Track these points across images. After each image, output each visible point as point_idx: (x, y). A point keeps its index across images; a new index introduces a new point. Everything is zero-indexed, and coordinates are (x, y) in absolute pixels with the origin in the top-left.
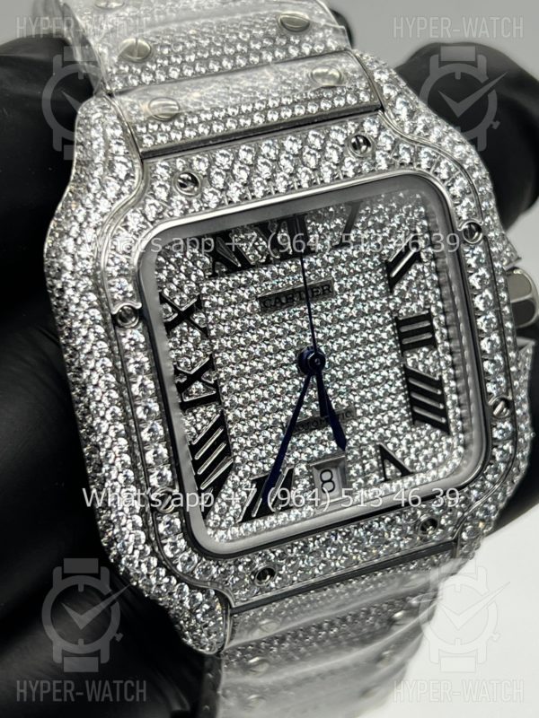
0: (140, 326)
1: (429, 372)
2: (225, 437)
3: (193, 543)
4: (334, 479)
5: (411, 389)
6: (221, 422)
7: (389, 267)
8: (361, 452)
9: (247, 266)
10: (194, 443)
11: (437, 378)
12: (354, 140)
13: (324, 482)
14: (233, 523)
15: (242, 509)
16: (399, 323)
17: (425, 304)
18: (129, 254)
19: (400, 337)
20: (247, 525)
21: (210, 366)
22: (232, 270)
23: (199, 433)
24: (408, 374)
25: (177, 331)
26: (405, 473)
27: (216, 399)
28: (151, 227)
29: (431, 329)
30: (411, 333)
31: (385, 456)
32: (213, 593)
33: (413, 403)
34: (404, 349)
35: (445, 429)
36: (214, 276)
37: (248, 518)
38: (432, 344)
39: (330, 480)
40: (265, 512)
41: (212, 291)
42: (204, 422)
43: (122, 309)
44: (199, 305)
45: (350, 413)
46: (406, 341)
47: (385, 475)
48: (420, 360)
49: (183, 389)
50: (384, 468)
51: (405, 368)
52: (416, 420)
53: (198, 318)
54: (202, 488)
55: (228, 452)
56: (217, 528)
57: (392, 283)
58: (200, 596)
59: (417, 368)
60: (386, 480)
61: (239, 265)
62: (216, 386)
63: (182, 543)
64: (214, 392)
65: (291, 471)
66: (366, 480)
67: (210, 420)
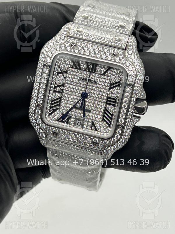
0: (49, 69)
1: (111, 111)
2: (60, 102)
3: (41, 118)
4: (81, 123)
5: (105, 113)
6: (61, 98)
7: (111, 84)
8: (88, 120)
9: (80, 69)
10: (53, 99)
11: (112, 114)
12: (114, 54)
13: (78, 123)
14: (54, 120)
15: (58, 118)
16: (108, 98)
17: (116, 97)
18: (53, 54)
19: (107, 100)
20: (57, 122)
21: (63, 85)
22: (76, 68)
23: (55, 98)
24: (106, 109)
25: (60, 75)
26: (96, 130)
27: (62, 93)
28: (61, 51)
29: (115, 102)
30: (110, 101)
31: (93, 124)
32: (44, 132)
33: (104, 116)
34: (107, 104)
35: (109, 125)
36: (72, 68)
37: (58, 120)
38: (114, 106)
39: (80, 123)
40: (62, 121)
41: (70, 70)
42: (57, 96)
43: (47, 64)
44: (66, 72)
45: (89, 111)
46: (108, 102)
47: (91, 128)
48: (110, 108)
49: (55, 87)
50: (92, 127)
51: (105, 108)
52: (103, 120)
53: (65, 74)
54: (51, 109)
55: (59, 105)
56: (50, 119)
57: (110, 88)
58: (41, 131)
59: (109, 109)
60: (91, 129)
61: (78, 68)
62: (62, 90)
63: (39, 117)
64: (61, 91)
65: (71, 116)
66: (87, 127)
67: (58, 96)
